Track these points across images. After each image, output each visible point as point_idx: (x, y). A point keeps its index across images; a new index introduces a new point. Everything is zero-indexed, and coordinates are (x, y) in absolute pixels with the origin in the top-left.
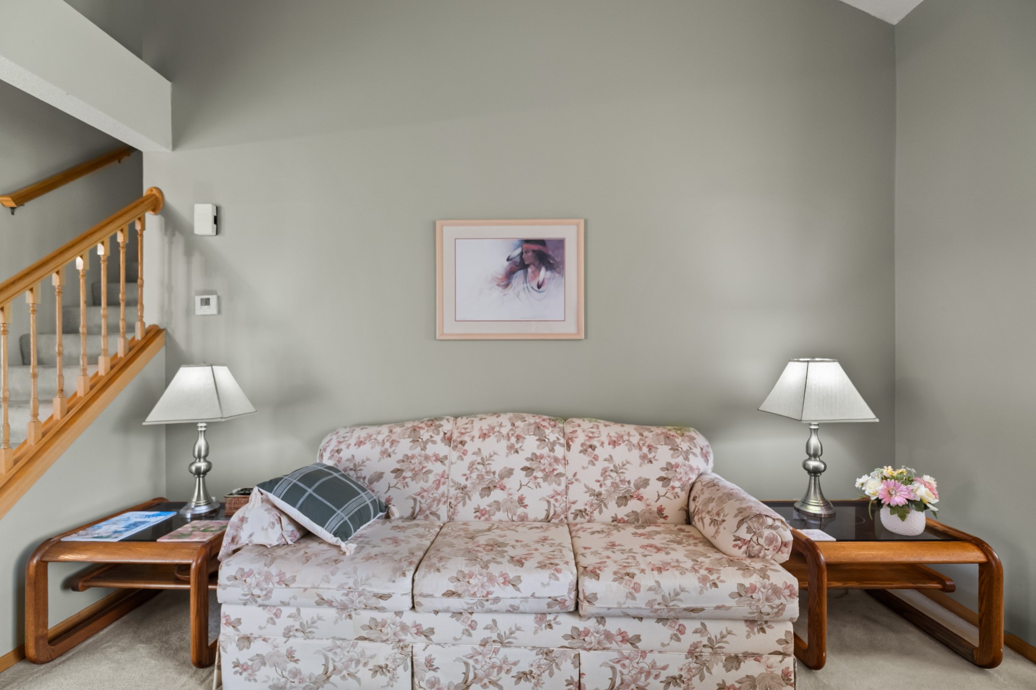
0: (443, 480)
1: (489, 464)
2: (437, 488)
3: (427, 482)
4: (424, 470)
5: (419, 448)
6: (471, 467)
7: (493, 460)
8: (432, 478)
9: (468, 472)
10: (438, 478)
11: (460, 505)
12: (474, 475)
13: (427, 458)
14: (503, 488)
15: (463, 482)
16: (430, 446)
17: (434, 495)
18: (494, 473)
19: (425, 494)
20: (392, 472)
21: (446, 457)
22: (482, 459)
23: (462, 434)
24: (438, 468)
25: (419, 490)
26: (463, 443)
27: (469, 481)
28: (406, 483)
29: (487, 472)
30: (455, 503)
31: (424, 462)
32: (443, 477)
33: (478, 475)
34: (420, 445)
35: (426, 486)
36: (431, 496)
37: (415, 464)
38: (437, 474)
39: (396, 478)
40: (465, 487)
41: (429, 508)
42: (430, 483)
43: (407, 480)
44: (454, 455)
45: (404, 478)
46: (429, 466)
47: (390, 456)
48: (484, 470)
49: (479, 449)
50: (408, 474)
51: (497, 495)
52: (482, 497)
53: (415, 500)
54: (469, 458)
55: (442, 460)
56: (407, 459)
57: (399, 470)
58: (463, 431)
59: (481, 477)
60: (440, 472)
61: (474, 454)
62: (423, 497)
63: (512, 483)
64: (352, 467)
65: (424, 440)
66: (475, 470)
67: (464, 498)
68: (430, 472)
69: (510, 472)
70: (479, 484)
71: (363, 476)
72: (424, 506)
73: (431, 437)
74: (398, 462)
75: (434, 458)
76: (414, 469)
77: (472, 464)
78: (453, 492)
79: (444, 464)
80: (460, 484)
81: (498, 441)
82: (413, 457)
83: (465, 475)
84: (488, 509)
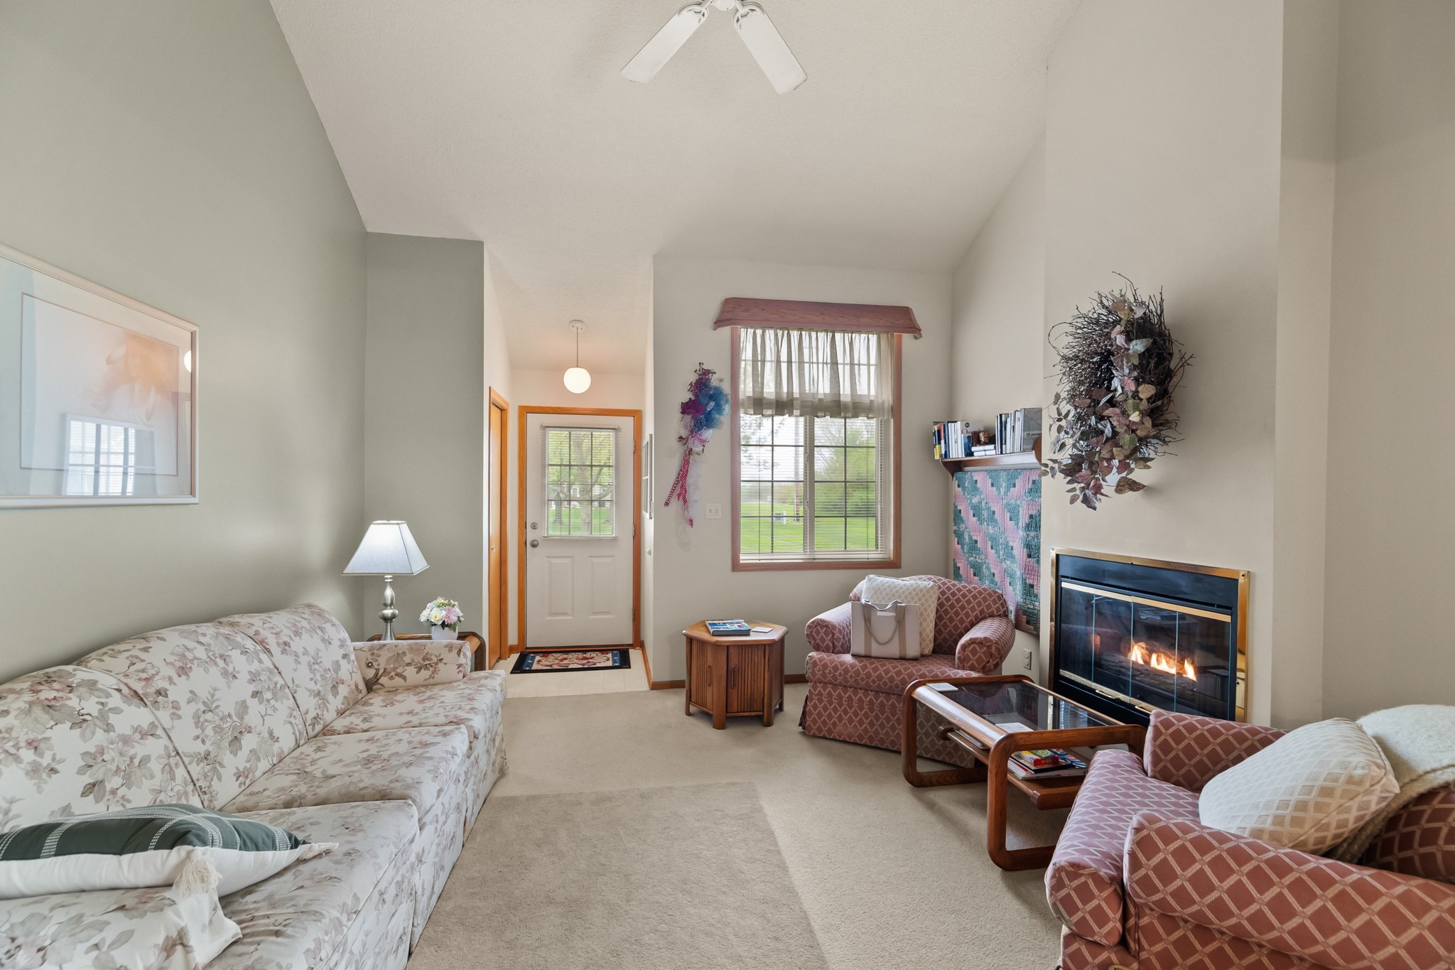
0: (172, 761)
1: (217, 707)
2: (172, 777)
3: (152, 776)
4: (136, 762)
6: (198, 723)
7: (218, 700)
8: (155, 766)
9: (199, 732)
10: (165, 761)
11: (214, 783)
12: (209, 731)
13: (126, 741)
14: (249, 730)
15: (201, 748)
16: (114, 720)
17: (176, 789)
18: (229, 715)
19: (160, 794)
20: (84, 793)
21: (153, 726)
22: (205, 704)
24: (154, 748)
25: (150, 796)
26: (163, 694)
27: (208, 743)
29: (221, 719)
30: (207, 783)
31: (127, 750)
32: (169, 756)
33: (214, 728)
35: (154, 783)
36: (170, 792)
38: (160, 757)
40: (208, 754)
42: (158, 774)
43: (120, 792)
44: (163, 717)
45: (114, 789)
46: (139, 751)
48: (216, 718)
49: (192, 693)
51: (250, 742)
52: (235, 755)
54: (188, 711)
55: (150, 732)
56: (95, 760)
57: (95, 783)
59: (218, 730)
60: (161, 751)
61: (189, 702)
63: (254, 719)
66: (206, 724)
67: (215, 770)
68: (145, 760)
69: (243, 708)
70: (222, 739)
75: (138, 737)
76: (118, 768)
77: (196, 717)
78: (196, 769)
79: (159, 737)
80: (199, 753)
81: (207, 671)
83: (197, 737)
84: (248, 766)
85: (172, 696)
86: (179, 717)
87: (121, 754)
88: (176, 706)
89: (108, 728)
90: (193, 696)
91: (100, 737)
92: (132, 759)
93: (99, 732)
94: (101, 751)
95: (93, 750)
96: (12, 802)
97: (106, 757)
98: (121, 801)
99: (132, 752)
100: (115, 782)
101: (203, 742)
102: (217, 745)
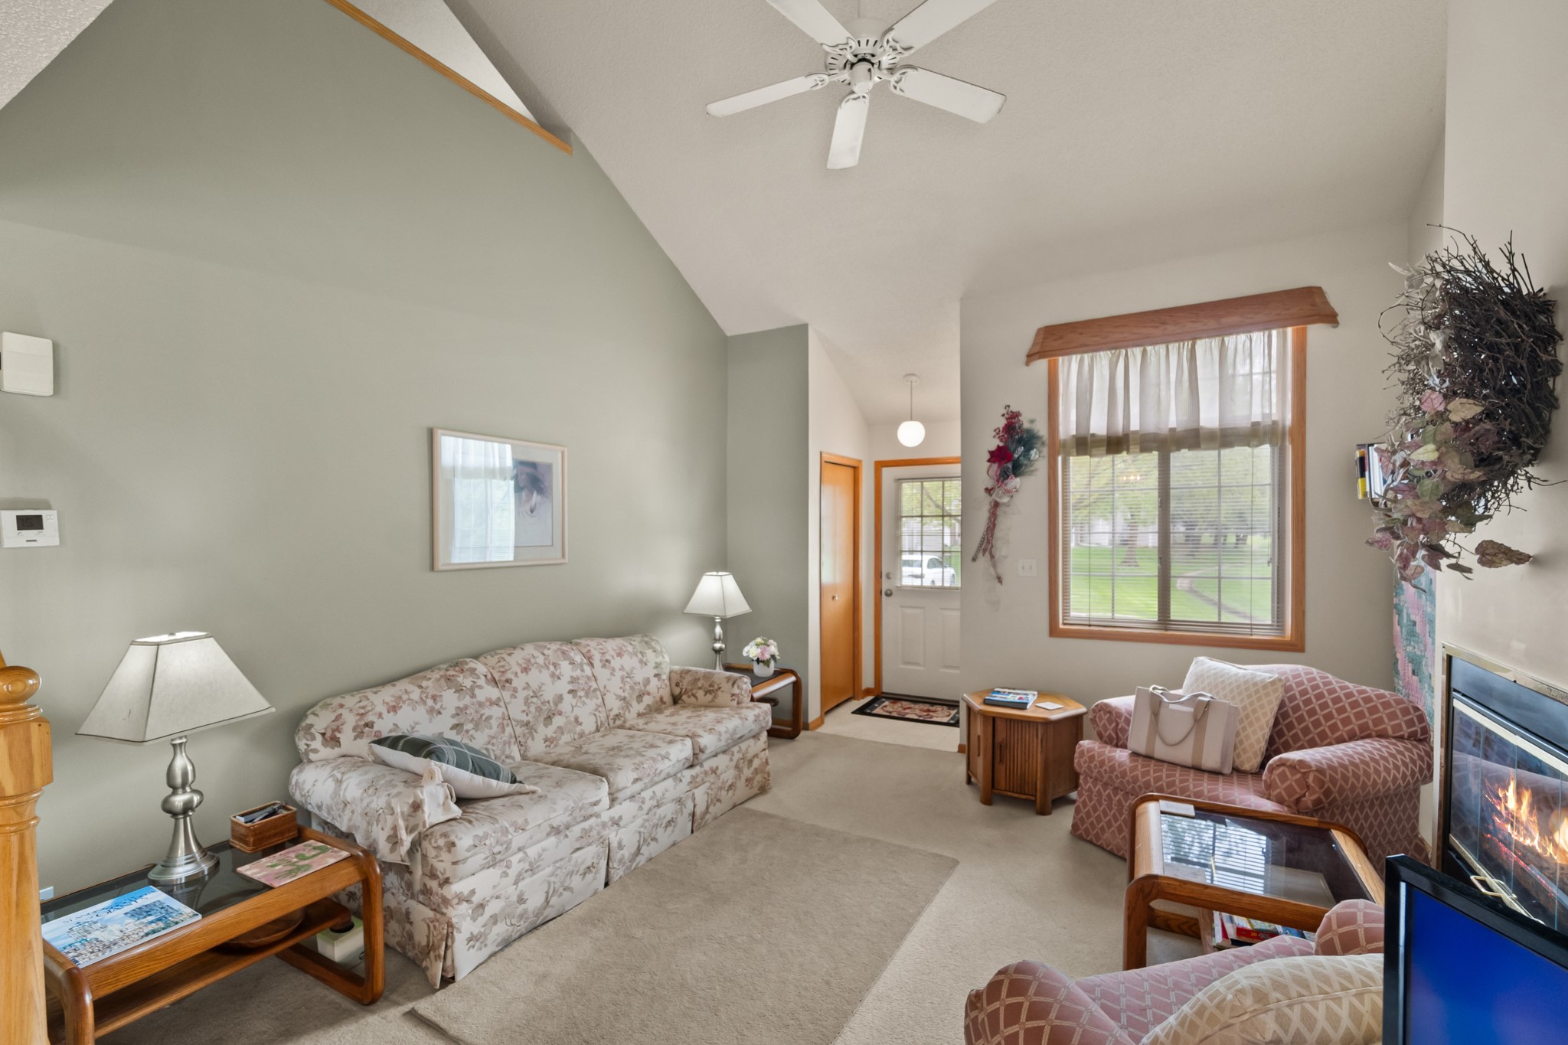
0: (505, 722)
1: (541, 695)
2: (503, 731)
3: (491, 728)
4: (484, 718)
6: (527, 702)
7: (543, 691)
8: (494, 723)
9: (525, 708)
10: (501, 721)
11: (530, 741)
12: (533, 709)
13: (481, 704)
14: (560, 714)
15: (525, 718)
16: (478, 692)
17: (501, 738)
18: (548, 702)
19: (494, 741)
20: (452, 729)
21: (499, 699)
22: (534, 692)
23: (505, 672)
24: (496, 712)
25: (487, 739)
26: (508, 681)
27: (530, 716)
28: (472, 736)
29: (542, 703)
30: (523, 740)
31: (479, 709)
32: (504, 719)
33: (535, 708)
34: (467, 694)
35: (492, 732)
36: (500, 741)
37: (471, 714)
38: (498, 718)
40: (528, 722)
42: (495, 728)
43: (471, 733)
44: (507, 695)
45: (467, 731)
46: (487, 712)
48: (539, 702)
49: (527, 684)
50: (469, 726)
51: (558, 721)
52: (547, 727)
54: (522, 694)
55: (496, 703)
56: (461, 711)
57: (458, 725)
58: (502, 669)
59: (539, 709)
60: (500, 715)
61: (524, 689)
62: (493, 744)
63: (565, 707)
66: (532, 704)
67: (531, 733)
68: (489, 718)
69: (560, 698)
70: (539, 715)
73: (475, 683)
74: (453, 717)
75: (488, 703)
76: (473, 719)
77: (526, 700)
78: (519, 730)
79: (500, 706)
80: (523, 721)
81: (541, 671)
83: (524, 711)
84: (554, 735)
85: (514, 684)
86: (516, 697)
87: (477, 712)
88: (515, 690)
89: (473, 696)
90: (528, 686)
91: (467, 700)
92: (482, 716)
93: (468, 697)
94: (466, 707)
95: (462, 706)
96: (417, 723)
97: (468, 711)
99: (483, 712)
101: (527, 715)
102: (536, 718)
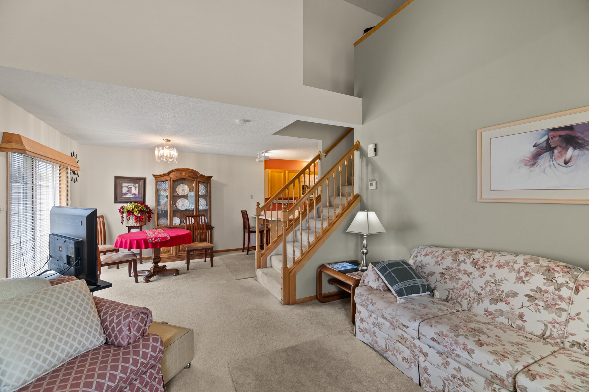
0: (467, 286)
1: (499, 285)
2: (463, 289)
3: (457, 284)
4: (457, 277)
5: (456, 264)
7: (502, 283)
8: (460, 283)
9: (484, 286)
10: (464, 284)
11: (475, 304)
12: (488, 289)
13: (460, 271)
14: (507, 303)
15: (479, 290)
16: (462, 264)
17: (461, 293)
18: (502, 291)
19: (455, 290)
20: (439, 274)
21: (471, 273)
22: (495, 280)
23: (485, 262)
24: (465, 278)
25: (452, 287)
26: (484, 267)
27: (484, 291)
29: (497, 290)
30: (473, 302)
31: (457, 272)
32: (467, 284)
33: (490, 290)
34: (457, 262)
35: (457, 286)
36: (458, 292)
37: (452, 272)
38: (464, 282)
39: (440, 277)
40: (481, 294)
41: (456, 299)
42: (459, 285)
43: (446, 280)
44: (476, 273)
45: (445, 278)
46: (460, 275)
47: (439, 265)
48: (495, 288)
49: (494, 274)
51: (501, 306)
52: (491, 304)
53: (449, 292)
54: (486, 278)
55: (469, 274)
56: (448, 268)
57: (443, 273)
58: (486, 260)
59: (492, 292)
60: (466, 281)
61: (490, 276)
62: (453, 292)
63: (516, 302)
64: (420, 266)
65: (460, 260)
66: (489, 286)
67: (478, 300)
68: (460, 279)
69: (514, 294)
70: (490, 295)
71: (425, 272)
72: (454, 297)
73: (465, 259)
74: (443, 269)
75: (464, 272)
76: (451, 275)
77: (487, 282)
78: (472, 294)
79: (470, 277)
80: (477, 291)
82: (452, 268)
83: (482, 287)
84: (494, 312)
85: (486, 270)
86: (481, 277)
87: (455, 273)
88: (484, 274)
89: (459, 265)
90: (494, 276)
92: (456, 276)
95: (450, 267)
97: (451, 270)
98: (445, 282)
99: (458, 274)
100: (448, 277)
101: (482, 290)
102: (487, 295)
